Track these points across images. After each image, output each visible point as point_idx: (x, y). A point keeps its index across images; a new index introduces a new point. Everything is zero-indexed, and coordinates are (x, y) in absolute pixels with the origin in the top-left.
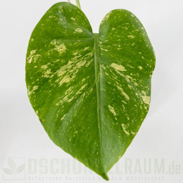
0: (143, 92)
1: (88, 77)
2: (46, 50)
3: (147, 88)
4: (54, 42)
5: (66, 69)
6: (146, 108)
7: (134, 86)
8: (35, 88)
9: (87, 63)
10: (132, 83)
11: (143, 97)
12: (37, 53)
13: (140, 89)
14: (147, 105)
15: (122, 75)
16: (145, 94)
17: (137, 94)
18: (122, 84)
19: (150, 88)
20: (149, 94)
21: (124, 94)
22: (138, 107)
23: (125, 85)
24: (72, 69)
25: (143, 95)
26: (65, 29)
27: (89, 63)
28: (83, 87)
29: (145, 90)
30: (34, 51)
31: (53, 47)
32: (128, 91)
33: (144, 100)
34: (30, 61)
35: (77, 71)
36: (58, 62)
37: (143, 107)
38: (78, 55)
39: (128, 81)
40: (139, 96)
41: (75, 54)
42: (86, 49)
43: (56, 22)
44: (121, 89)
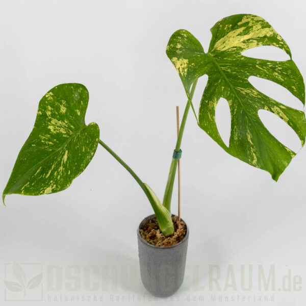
0: (55, 186)
1: (57, 142)
2: (58, 101)
3: (58, 188)
4: (64, 102)
5: (56, 123)
6: (41, 192)
7: (57, 176)
8: (40, 113)
9: (65, 134)
10: (58, 174)
11: (51, 187)
12: (52, 96)
13: (56, 182)
14: (44, 192)
15: (62, 162)
16: (54, 188)
17: (51, 181)
18: (56, 167)
19: (60, 190)
20: (54, 191)
21: (50, 172)
22: (42, 187)
23: (56, 169)
24: (58, 127)
25: (52, 187)
26: (73, 102)
27: (65, 136)
28: (51, 143)
29: (57, 187)
30: (52, 94)
31: (61, 104)
32: (52, 174)
33: (47, 189)
34: (47, 96)
35: (58, 132)
36: (56, 115)
37: (42, 191)
38: (66, 124)
39: (59, 170)
40: (50, 184)
41: (66, 122)
42: (72, 126)
43: (73, 93)
44: (53, 167)
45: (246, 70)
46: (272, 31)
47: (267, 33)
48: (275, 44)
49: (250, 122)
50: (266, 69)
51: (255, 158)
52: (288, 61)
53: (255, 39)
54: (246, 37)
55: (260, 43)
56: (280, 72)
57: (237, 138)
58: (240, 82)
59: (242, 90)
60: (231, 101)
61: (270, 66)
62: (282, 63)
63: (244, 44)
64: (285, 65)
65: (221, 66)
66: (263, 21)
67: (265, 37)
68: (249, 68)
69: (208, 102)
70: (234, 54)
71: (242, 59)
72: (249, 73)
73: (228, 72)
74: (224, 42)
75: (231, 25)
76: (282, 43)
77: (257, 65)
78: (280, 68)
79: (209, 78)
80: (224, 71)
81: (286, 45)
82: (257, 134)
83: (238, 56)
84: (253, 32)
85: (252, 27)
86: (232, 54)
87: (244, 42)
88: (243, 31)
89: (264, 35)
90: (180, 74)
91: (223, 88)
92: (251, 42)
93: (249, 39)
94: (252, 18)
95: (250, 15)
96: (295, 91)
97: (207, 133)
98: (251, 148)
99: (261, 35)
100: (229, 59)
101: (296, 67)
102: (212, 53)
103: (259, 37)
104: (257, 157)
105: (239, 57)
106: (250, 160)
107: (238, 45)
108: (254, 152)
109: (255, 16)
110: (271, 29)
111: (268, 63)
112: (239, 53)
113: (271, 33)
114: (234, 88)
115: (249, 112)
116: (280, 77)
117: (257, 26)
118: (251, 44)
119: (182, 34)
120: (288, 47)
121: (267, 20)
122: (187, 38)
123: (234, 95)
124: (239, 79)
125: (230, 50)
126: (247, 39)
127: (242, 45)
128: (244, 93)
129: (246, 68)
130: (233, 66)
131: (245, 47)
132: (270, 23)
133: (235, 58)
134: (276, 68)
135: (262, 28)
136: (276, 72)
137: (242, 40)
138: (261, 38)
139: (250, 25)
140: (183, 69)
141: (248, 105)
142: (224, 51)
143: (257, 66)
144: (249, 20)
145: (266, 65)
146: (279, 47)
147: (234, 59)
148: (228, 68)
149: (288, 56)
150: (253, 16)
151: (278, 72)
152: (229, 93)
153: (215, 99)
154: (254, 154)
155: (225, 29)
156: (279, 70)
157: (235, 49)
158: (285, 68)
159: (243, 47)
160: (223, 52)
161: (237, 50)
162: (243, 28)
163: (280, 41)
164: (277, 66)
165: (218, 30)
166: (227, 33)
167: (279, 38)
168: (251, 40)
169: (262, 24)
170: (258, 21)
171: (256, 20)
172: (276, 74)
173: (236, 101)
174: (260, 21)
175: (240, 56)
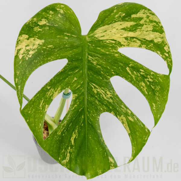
45: (113, 69)
46: (162, 38)
47: (156, 38)
48: (159, 52)
49: (84, 122)
50: (135, 76)
51: (68, 158)
52: (165, 76)
53: (139, 40)
54: (131, 34)
55: (143, 46)
56: (148, 83)
57: (60, 133)
58: (99, 79)
59: (95, 87)
60: (76, 95)
61: (142, 73)
62: (156, 75)
63: (125, 41)
64: (158, 80)
65: (89, 54)
66: (158, 23)
67: (152, 41)
68: (118, 68)
69: (50, 89)
70: (111, 47)
71: (116, 55)
72: (114, 72)
73: (92, 63)
74: (105, 31)
75: (124, 14)
76: (167, 55)
77: (129, 67)
78: (150, 80)
79: (68, 64)
80: (89, 61)
81: (170, 58)
82: (85, 137)
83: (114, 50)
84: (140, 31)
85: (142, 25)
86: (108, 46)
87: (126, 38)
88: (131, 26)
89: (151, 39)
90: (16, 57)
91: (75, 79)
92: (134, 41)
93: (133, 38)
94: (148, 14)
95: (149, 10)
96: (154, 108)
97: (26, 121)
98: (69, 148)
99: (148, 38)
100: (103, 51)
101: (169, 86)
102: (89, 37)
103: (145, 39)
104: (70, 158)
105: (113, 52)
106: (60, 159)
107: (118, 40)
108: (70, 152)
109: (153, 14)
110: (162, 35)
111: (141, 70)
112: (115, 48)
113: (160, 40)
114: (88, 83)
115: (89, 112)
116: (145, 89)
117: (149, 26)
118: (133, 43)
119: (57, 9)
120: (171, 62)
121: (163, 24)
122: (62, 15)
123: (83, 90)
124: (100, 75)
125: (108, 42)
126: (131, 36)
127: (123, 41)
128: (95, 92)
129: (115, 66)
130: (102, 59)
131: (125, 44)
132: (165, 29)
133: (109, 51)
134: (146, 78)
135: (153, 31)
136: (144, 82)
137: (125, 35)
138: (147, 40)
139: (142, 22)
140: (28, 51)
141: (93, 105)
142: (102, 40)
143: (128, 69)
144: (144, 16)
145: (138, 71)
146: (162, 57)
147: (107, 53)
148: (96, 60)
149: (168, 70)
150: (150, 13)
151: (146, 84)
152: (79, 86)
153: (59, 88)
154: (68, 154)
155: (117, 16)
156: (148, 81)
157: (114, 42)
158: (156, 82)
159: (122, 43)
160: (100, 41)
161: (115, 44)
162: (132, 23)
163: (166, 52)
164: (149, 77)
165: (109, 15)
166: (116, 22)
167: (166, 48)
168: (135, 39)
169: (154, 26)
170: (151, 21)
171: (151, 19)
172: (143, 84)
173: (81, 97)
174: (155, 22)
175: (115, 51)
